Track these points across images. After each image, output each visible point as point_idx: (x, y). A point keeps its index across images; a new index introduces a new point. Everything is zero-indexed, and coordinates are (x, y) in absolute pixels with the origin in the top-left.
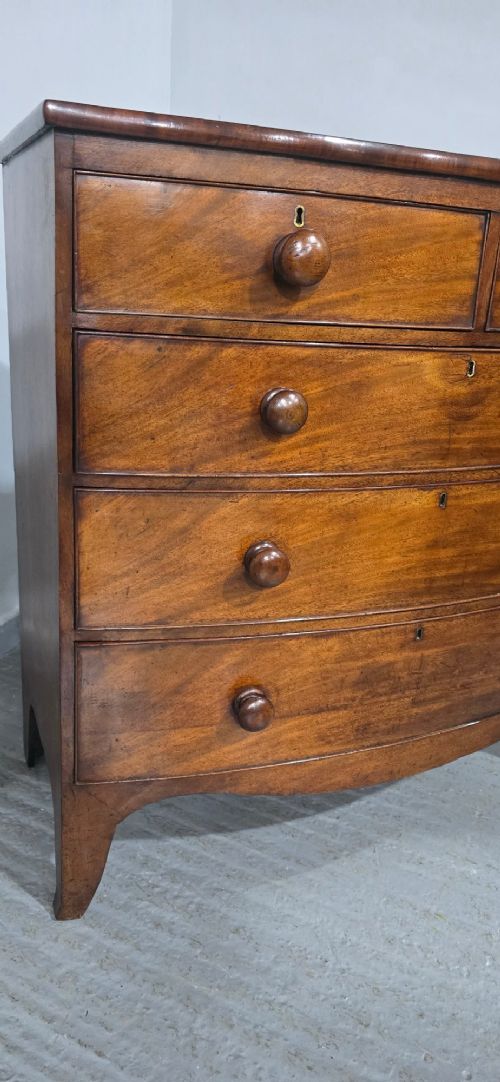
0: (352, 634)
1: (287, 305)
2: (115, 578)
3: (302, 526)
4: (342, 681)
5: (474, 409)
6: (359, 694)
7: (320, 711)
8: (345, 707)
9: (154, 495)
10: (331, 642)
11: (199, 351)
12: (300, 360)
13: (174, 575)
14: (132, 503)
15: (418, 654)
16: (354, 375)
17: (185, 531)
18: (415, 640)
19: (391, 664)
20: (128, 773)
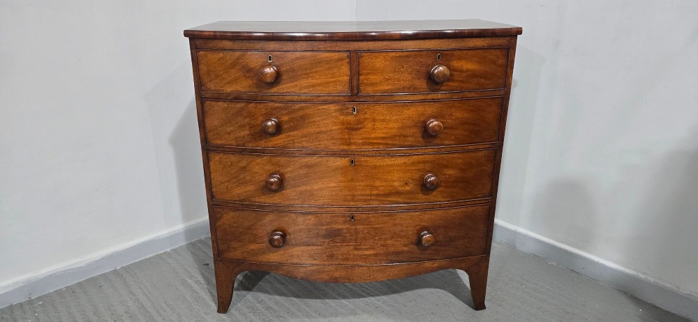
0: (319, 215)
1: (269, 89)
2: (223, 183)
3: (289, 169)
4: (318, 233)
5: (360, 126)
6: (327, 241)
7: (309, 245)
8: (321, 245)
9: (233, 154)
10: (310, 217)
11: (240, 105)
12: (278, 108)
13: (242, 183)
14: (226, 156)
15: (354, 227)
16: (301, 113)
17: (244, 168)
18: (350, 221)
19: (339, 230)
20: (235, 257)
